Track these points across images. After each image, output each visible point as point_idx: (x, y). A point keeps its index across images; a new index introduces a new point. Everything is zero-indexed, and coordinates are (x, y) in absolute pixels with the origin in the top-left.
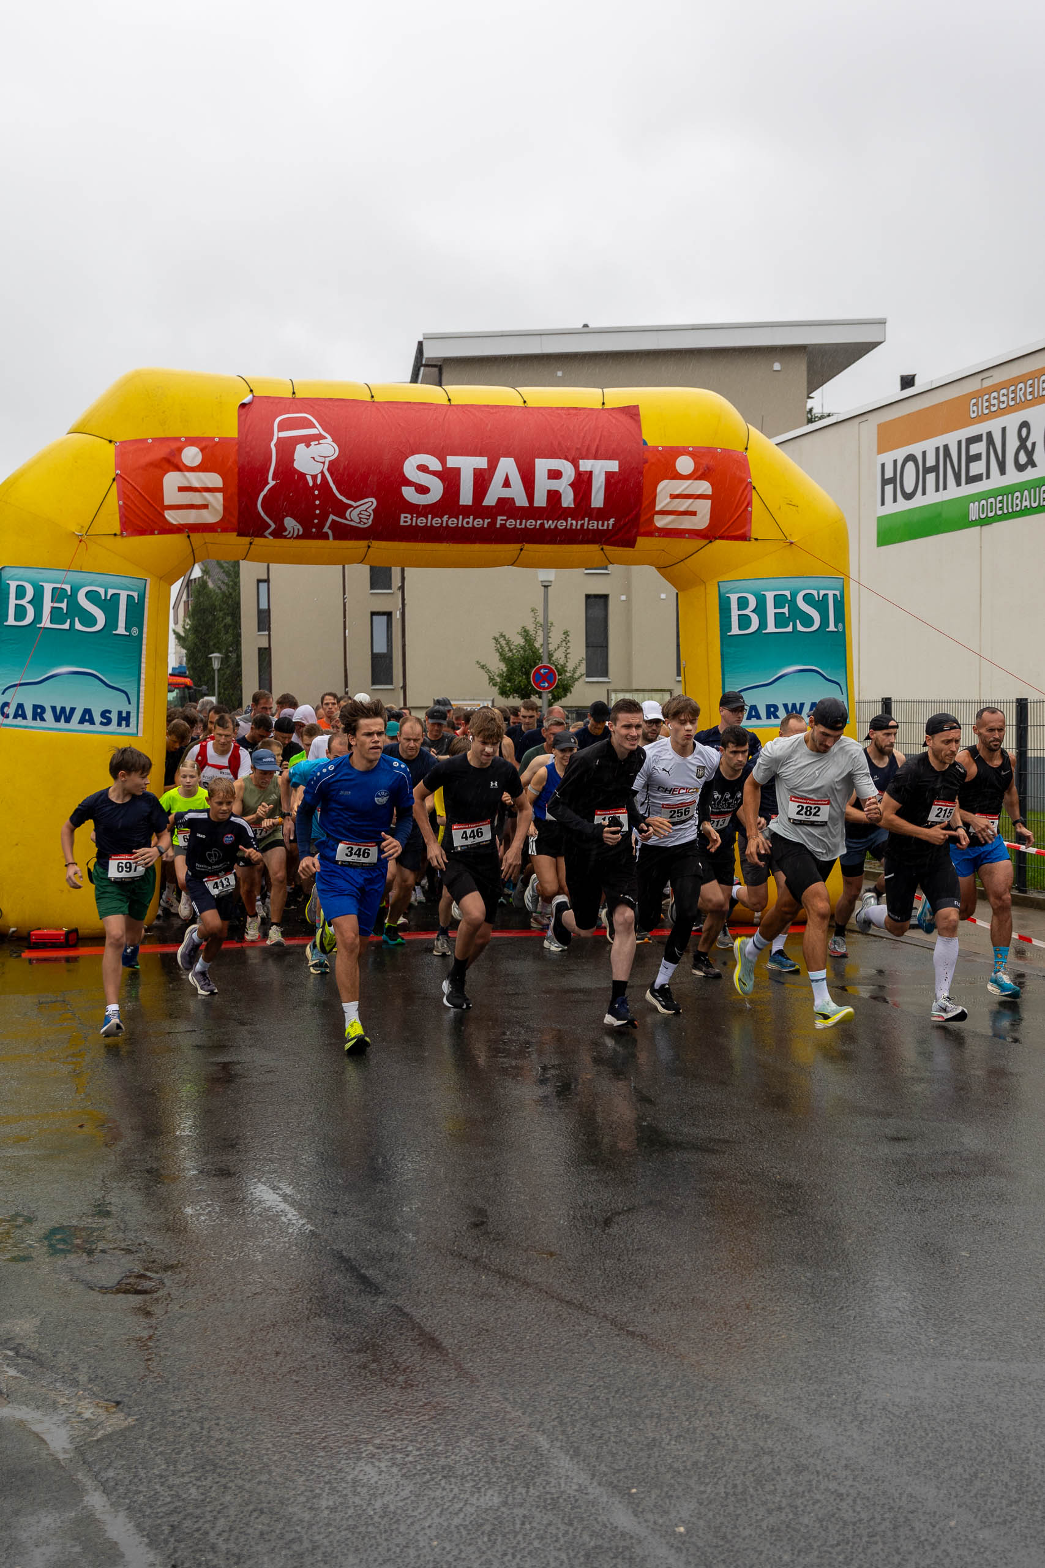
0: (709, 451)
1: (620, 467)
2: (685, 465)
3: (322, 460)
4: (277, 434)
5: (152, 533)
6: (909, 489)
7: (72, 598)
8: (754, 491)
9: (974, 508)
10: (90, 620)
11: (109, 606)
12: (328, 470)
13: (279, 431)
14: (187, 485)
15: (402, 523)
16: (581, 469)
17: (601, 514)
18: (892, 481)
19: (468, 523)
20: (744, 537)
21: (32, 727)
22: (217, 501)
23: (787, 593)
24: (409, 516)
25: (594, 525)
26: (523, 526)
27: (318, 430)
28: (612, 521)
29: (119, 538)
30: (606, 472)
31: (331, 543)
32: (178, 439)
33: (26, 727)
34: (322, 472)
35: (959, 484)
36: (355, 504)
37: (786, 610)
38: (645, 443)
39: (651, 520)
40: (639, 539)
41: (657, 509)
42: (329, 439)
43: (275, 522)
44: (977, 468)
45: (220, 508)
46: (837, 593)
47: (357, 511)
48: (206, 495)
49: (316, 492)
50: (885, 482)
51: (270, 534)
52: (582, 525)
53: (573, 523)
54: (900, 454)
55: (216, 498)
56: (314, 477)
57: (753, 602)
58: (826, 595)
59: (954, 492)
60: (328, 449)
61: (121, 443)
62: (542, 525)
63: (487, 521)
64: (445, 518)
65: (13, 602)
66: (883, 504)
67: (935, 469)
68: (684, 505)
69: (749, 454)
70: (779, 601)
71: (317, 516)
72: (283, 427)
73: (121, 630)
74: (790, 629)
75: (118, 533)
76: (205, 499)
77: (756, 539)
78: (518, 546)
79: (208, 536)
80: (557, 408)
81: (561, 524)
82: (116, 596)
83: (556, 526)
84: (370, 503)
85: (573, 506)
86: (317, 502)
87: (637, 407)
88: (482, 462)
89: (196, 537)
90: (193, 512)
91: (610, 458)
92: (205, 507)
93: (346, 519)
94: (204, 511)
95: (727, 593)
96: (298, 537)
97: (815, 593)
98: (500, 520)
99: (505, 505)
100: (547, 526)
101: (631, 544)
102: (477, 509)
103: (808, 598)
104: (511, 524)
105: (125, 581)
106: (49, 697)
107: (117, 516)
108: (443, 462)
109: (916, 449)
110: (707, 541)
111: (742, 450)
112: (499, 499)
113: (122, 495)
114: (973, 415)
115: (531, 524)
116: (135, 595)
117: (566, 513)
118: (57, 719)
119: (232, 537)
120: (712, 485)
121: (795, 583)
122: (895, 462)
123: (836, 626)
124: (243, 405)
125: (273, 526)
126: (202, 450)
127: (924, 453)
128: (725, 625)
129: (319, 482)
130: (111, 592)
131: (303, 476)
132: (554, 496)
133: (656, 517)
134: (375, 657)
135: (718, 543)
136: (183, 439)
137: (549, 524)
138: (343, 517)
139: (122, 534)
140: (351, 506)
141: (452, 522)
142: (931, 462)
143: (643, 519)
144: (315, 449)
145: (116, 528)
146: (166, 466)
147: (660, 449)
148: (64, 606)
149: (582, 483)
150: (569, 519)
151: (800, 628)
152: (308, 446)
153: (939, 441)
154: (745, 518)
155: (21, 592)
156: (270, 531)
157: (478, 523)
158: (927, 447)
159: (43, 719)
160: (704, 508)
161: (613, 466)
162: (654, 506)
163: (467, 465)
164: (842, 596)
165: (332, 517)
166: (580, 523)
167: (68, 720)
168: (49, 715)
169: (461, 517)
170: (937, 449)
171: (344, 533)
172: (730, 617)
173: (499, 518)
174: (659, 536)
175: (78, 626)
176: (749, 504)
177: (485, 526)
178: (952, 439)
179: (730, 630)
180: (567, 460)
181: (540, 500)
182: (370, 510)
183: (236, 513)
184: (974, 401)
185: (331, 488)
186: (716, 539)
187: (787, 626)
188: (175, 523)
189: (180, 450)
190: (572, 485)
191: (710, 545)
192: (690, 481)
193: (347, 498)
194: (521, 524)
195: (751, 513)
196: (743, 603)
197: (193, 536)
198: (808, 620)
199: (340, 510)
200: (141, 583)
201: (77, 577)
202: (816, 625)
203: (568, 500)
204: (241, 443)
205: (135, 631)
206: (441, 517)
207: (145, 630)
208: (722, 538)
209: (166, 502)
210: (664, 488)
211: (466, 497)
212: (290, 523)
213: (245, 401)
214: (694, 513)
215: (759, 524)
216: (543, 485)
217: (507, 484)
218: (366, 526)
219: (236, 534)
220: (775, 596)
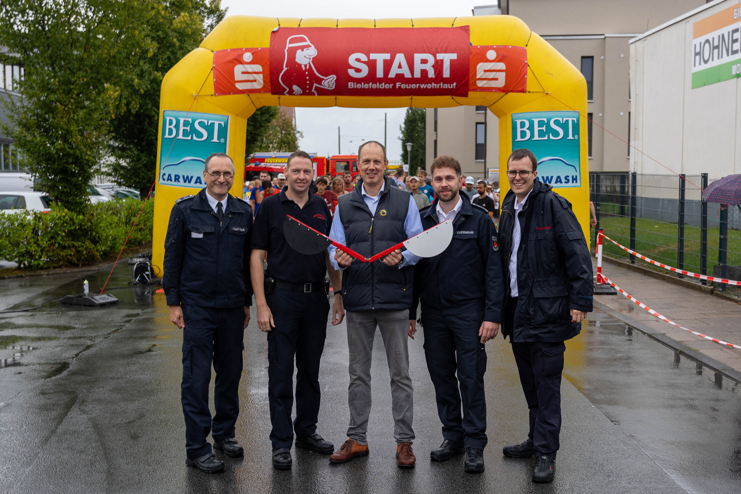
0: (505, 48)
1: (458, 57)
2: (491, 55)
3: (309, 57)
4: (288, 45)
5: (230, 94)
6: (706, 58)
7: (192, 125)
8: (528, 67)
9: (734, 67)
10: (200, 135)
11: (210, 128)
12: (312, 62)
13: (290, 43)
14: (245, 71)
15: (349, 87)
16: (438, 58)
17: (448, 81)
18: (699, 54)
19: (382, 86)
20: (523, 91)
21: (174, 185)
22: (260, 78)
23: (545, 120)
24: (352, 83)
25: (446, 86)
26: (410, 87)
27: (308, 43)
28: (455, 84)
29: (214, 97)
30: (451, 60)
31: (316, 97)
32: (242, 49)
33: (172, 185)
34: (309, 63)
35: (728, 55)
36: (326, 78)
37: (544, 128)
38: (471, 44)
39: (475, 83)
40: (470, 93)
41: (478, 77)
42: (313, 47)
43: (288, 87)
44: (736, 46)
45: (262, 82)
46: (575, 119)
47: (327, 81)
48: (255, 75)
49: (307, 73)
50: (696, 54)
51: (288, 93)
52: (440, 86)
53: (434, 85)
54: (703, 39)
55: (259, 77)
56: (306, 66)
57: (527, 125)
58: (567, 121)
59: (726, 59)
60: (312, 52)
61: (217, 52)
62: (419, 86)
63: (391, 85)
64: (371, 84)
65: (168, 127)
66: (695, 66)
67: (717, 47)
68: (491, 75)
69: (527, 48)
70: (541, 124)
71: (308, 85)
72: (291, 42)
73: (215, 140)
74: (546, 138)
75: (213, 94)
76: (254, 77)
77: (529, 92)
78: (409, 97)
79: (259, 95)
80: (428, 28)
81: (429, 86)
82: (213, 124)
83: (426, 87)
84: (332, 78)
85: (434, 77)
86: (308, 78)
87: (468, 26)
88: (387, 56)
89: (252, 95)
90: (249, 83)
91: (453, 52)
92: (255, 81)
93: (322, 85)
94: (254, 83)
95: (517, 119)
96: (301, 95)
97: (561, 119)
98: (398, 85)
99: (400, 77)
100: (422, 87)
101: (466, 95)
102: (386, 79)
103: (557, 122)
104: (403, 86)
105: (218, 117)
106: (181, 171)
107: (213, 86)
108: (368, 57)
109: (709, 36)
110: (504, 93)
111: (524, 46)
112: (397, 75)
113: (215, 76)
114: (735, 18)
115: (414, 86)
116: (223, 123)
117: (431, 81)
118: (185, 181)
119: (269, 95)
120: (506, 65)
121: (549, 114)
122: (701, 43)
123: (573, 136)
124: (273, 32)
125: (288, 90)
126: (253, 54)
127: (713, 38)
128: (514, 136)
129: (308, 68)
130: (210, 122)
131: (300, 65)
132: (424, 72)
133: (477, 82)
134: (477, 145)
135: (510, 94)
136: (244, 49)
137: (423, 86)
138: (321, 84)
139: (215, 95)
140: (323, 79)
141: (374, 86)
142: (716, 44)
143: (471, 82)
144: (306, 52)
145: (212, 92)
146: (235, 62)
147: (479, 47)
148: (188, 128)
149: (438, 66)
150: (433, 83)
151: (552, 137)
152: (303, 50)
153: (719, 32)
154: (523, 81)
155: (171, 123)
156: (286, 92)
157: (387, 86)
158: (714, 35)
159: (179, 181)
160: (502, 77)
161: (454, 56)
162: (476, 76)
163: (380, 58)
164: (578, 121)
165: (315, 85)
166: (438, 85)
167: (190, 182)
168: (181, 179)
169: (378, 84)
170: (719, 36)
171: (322, 92)
172: (516, 132)
173: (397, 84)
174: (480, 91)
175: (195, 138)
176: (526, 74)
177: (391, 87)
178: (725, 30)
179: (516, 138)
180: (430, 53)
181: (417, 75)
182: (333, 81)
183: (269, 83)
184: (736, 10)
185: (313, 71)
186: (509, 92)
187: (545, 136)
188: (240, 89)
189: (242, 55)
190: (433, 66)
191: (507, 95)
192: (493, 63)
193: (322, 75)
194: (409, 86)
195: (526, 78)
196: (523, 125)
197: (251, 95)
198: (556, 134)
199: (319, 81)
200: (226, 118)
201: (195, 115)
202: (561, 136)
203: (431, 74)
204: (271, 49)
205: (222, 140)
206: (368, 84)
207: (228, 139)
208: (512, 91)
209: (236, 79)
210: (481, 67)
211: (380, 74)
212: (295, 88)
213: (275, 30)
214: (496, 79)
215: (531, 85)
216: (418, 67)
217: (400, 67)
218: (332, 89)
219: (270, 93)
220: (539, 121)
